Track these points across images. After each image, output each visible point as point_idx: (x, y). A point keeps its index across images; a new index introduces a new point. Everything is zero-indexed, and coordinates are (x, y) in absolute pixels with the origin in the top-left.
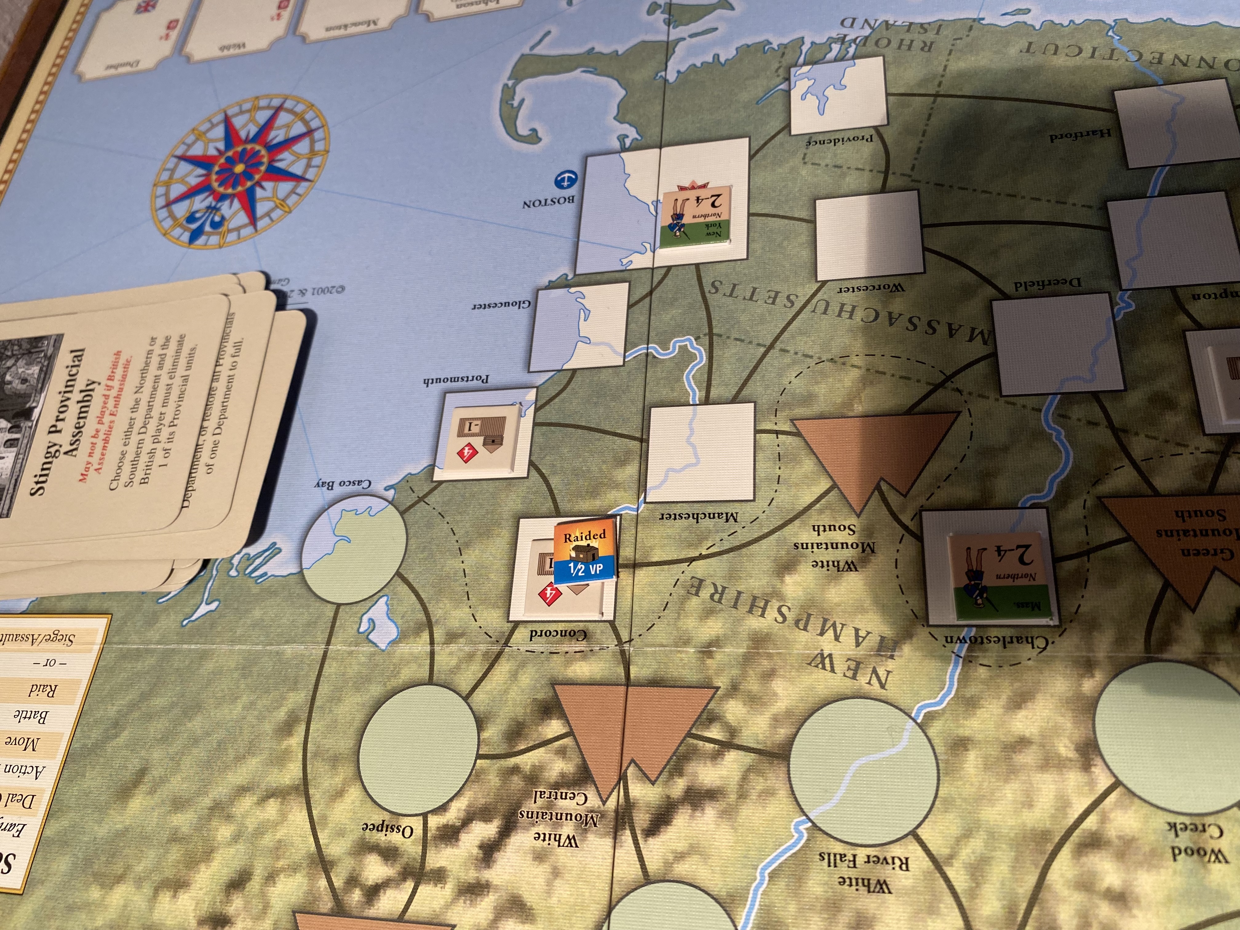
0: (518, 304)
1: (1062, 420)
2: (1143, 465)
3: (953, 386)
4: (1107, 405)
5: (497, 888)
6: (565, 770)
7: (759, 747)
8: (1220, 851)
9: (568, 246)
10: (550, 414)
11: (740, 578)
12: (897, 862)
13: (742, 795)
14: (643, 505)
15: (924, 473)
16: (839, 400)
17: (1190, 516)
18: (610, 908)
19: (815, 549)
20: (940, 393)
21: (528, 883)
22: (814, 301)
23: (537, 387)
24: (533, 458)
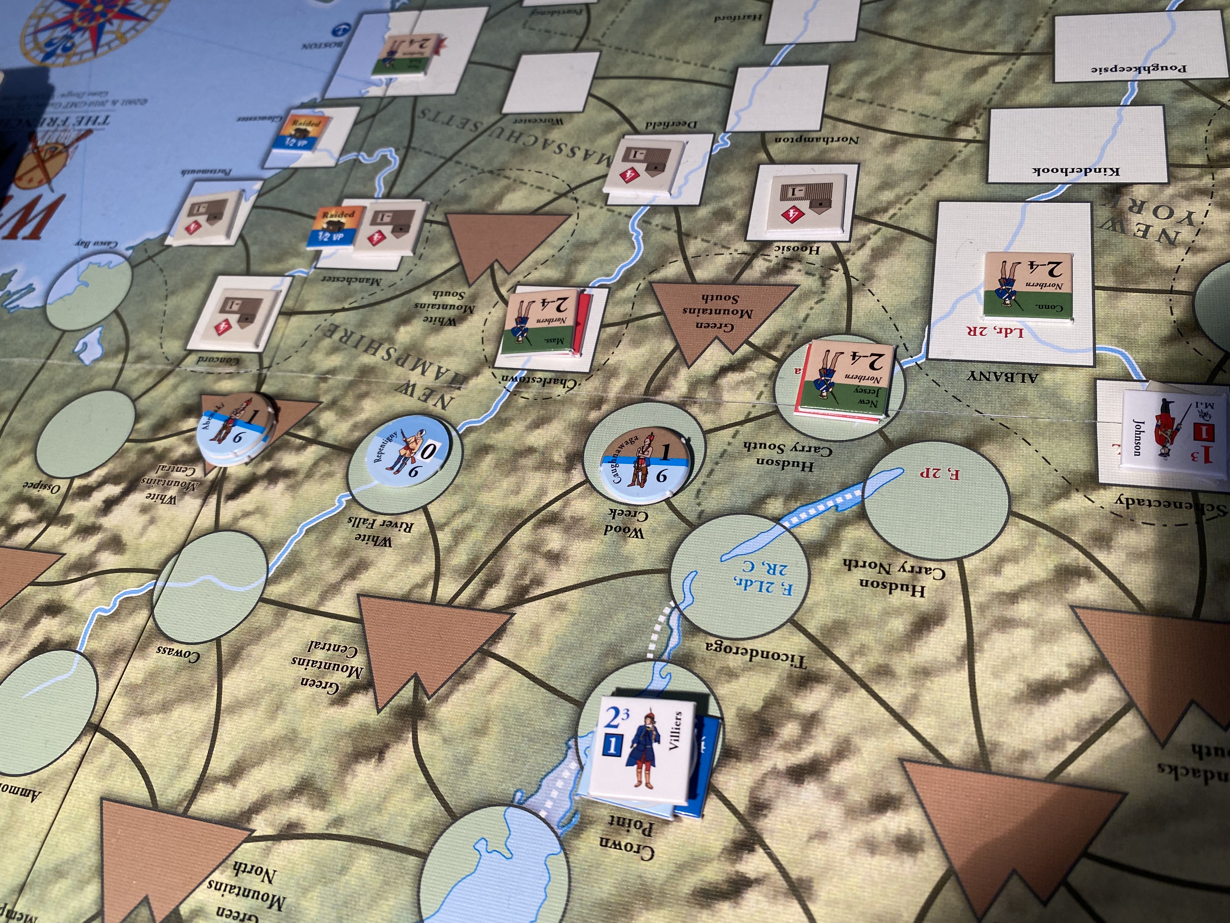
0: (271, 118)
1: (644, 225)
2: (691, 260)
3: (574, 196)
4: (682, 216)
5: (106, 530)
6: (187, 453)
7: (336, 444)
8: (640, 530)
9: (323, 78)
10: (268, 200)
11: (367, 326)
12: (404, 526)
13: (309, 475)
14: (313, 270)
15: (529, 258)
16: (485, 201)
17: (712, 299)
18: (183, 546)
19: (430, 309)
20: (562, 200)
21: (130, 527)
22: (493, 128)
23: (265, 180)
24: (244, 232)
